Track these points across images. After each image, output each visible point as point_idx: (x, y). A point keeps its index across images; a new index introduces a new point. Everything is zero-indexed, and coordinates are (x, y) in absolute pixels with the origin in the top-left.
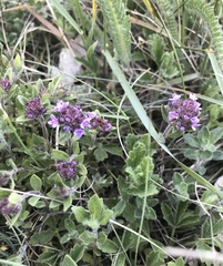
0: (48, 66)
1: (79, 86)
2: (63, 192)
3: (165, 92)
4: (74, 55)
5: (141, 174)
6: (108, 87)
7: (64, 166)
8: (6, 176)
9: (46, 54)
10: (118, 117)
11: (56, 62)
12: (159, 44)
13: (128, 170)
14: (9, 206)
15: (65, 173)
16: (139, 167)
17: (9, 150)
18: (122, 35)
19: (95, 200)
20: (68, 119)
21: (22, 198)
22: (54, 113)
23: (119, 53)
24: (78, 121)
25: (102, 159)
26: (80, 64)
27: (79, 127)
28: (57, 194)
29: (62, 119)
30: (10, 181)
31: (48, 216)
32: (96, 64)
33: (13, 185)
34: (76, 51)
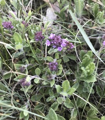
0: (41, 15)
1: (55, 26)
2: (51, 77)
3: (98, 31)
4: (53, 11)
5: (89, 71)
6: (69, 27)
7: (52, 65)
8: (24, 68)
9: (40, 10)
10: (75, 41)
11: (45, 14)
12: (96, 8)
13: (83, 68)
14: (25, 82)
15: (52, 68)
16: (87, 67)
17: (24, 55)
18: (80, 3)
19: (67, 82)
20: (55, 43)
21: (31, 79)
22: (48, 39)
23: (77, 11)
24: (60, 44)
25: (67, 62)
26: (56, 15)
27: (60, 46)
28: (48, 78)
29: (52, 42)
30: (26, 70)
31: (41, 87)
32: (64, 16)
33: (27, 72)
34: (54, 9)
